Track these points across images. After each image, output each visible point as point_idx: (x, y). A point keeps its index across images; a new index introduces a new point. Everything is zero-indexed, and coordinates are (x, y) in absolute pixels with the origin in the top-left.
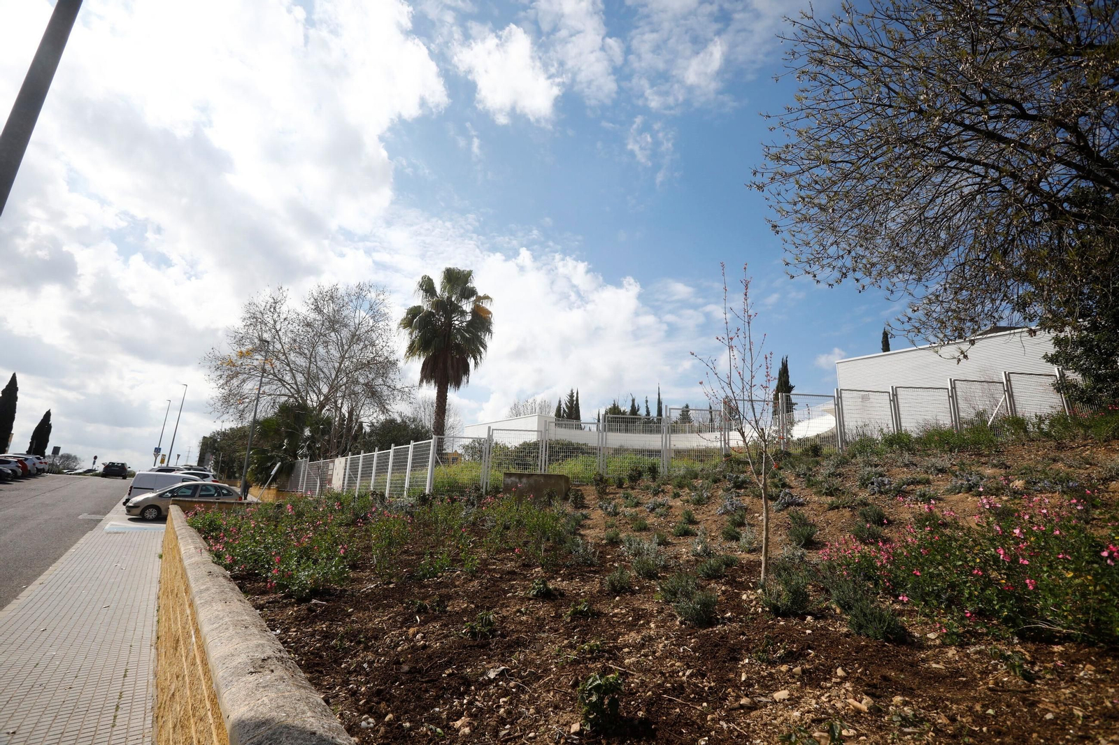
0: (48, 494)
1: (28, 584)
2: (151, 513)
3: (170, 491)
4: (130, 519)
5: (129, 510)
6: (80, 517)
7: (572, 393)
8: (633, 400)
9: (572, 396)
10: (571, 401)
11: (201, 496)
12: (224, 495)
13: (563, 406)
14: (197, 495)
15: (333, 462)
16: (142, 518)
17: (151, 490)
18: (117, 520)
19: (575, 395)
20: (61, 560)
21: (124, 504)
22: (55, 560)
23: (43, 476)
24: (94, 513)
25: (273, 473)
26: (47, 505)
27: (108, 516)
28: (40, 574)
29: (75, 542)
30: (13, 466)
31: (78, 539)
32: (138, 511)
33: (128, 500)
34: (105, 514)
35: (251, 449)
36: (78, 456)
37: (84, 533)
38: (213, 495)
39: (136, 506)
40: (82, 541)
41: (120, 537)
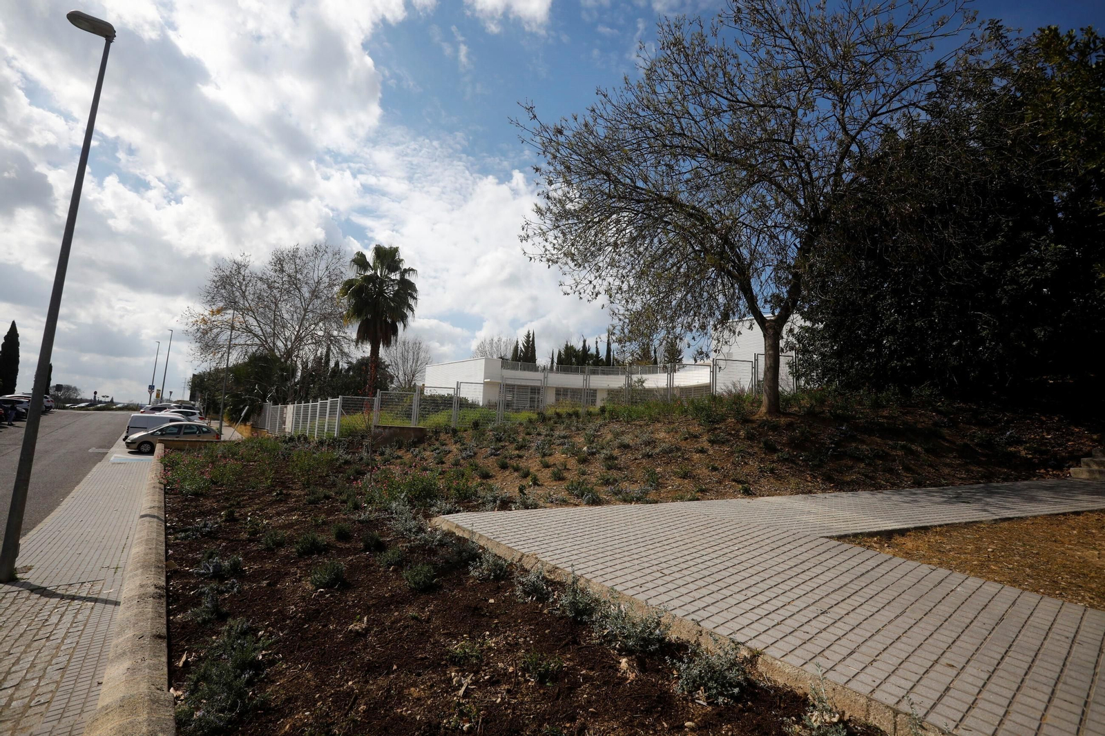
0: (60, 431)
1: (64, 498)
2: (146, 448)
3: (159, 430)
4: (129, 452)
5: (128, 445)
6: (90, 451)
7: (529, 334)
8: (585, 341)
9: (528, 336)
10: (528, 342)
11: (185, 433)
12: (204, 432)
13: (521, 345)
14: (182, 433)
15: (286, 407)
16: (139, 452)
17: (144, 429)
18: (119, 453)
19: (531, 335)
20: (82, 483)
21: (124, 440)
22: (78, 483)
23: (52, 413)
24: (100, 447)
25: (243, 414)
26: (62, 440)
27: (111, 449)
28: (69, 492)
29: (90, 471)
30: (25, 406)
31: (90, 470)
32: (135, 446)
33: (126, 437)
34: (109, 448)
35: (226, 394)
36: (78, 388)
37: (95, 464)
38: (195, 433)
39: (133, 442)
40: (94, 469)
41: (122, 467)
